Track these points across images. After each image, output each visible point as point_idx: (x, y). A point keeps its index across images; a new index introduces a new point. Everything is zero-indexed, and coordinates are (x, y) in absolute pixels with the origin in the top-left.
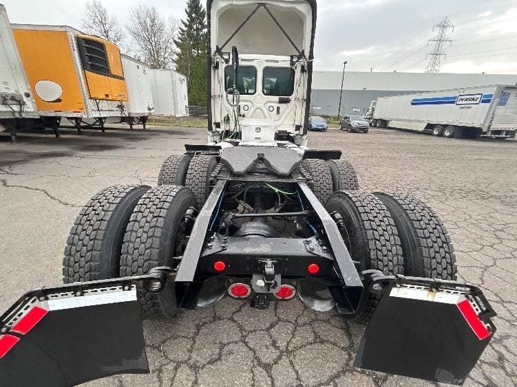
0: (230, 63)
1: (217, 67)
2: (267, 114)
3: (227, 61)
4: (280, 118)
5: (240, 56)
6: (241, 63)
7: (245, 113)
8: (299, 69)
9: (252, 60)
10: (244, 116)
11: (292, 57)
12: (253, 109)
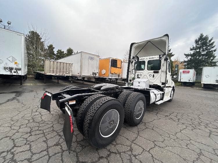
0: (137, 61)
1: (132, 63)
2: (149, 77)
3: (135, 60)
4: (155, 79)
5: (140, 58)
6: (140, 60)
7: (140, 77)
8: (163, 59)
9: (144, 59)
10: (139, 78)
11: (160, 55)
12: (143, 75)
